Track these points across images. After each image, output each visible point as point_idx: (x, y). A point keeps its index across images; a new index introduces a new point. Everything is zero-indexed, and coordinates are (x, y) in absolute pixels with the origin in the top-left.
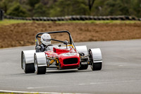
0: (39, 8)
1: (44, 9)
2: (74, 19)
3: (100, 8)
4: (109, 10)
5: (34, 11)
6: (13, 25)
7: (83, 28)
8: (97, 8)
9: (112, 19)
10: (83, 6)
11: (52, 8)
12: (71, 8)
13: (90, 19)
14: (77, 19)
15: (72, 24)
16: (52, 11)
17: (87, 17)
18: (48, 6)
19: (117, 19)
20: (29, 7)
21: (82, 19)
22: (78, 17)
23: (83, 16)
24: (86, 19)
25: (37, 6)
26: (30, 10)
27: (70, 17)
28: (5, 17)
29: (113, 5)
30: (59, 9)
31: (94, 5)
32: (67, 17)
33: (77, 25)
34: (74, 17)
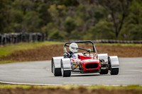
0: (74, 34)
1: (79, 35)
2: (103, 42)
3: (125, 35)
4: (133, 37)
5: (70, 37)
6: (53, 45)
7: (111, 49)
8: (122, 35)
9: (135, 43)
10: (111, 33)
11: (85, 34)
12: (101, 35)
13: (117, 43)
14: (106, 42)
15: (102, 46)
16: (85, 37)
17: (114, 41)
18: (82, 32)
19: (138, 43)
20: (66, 33)
21: (110, 42)
22: (107, 41)
23: (111, 41)
24: (113, 42)
25: (73, 32)
26: (67, 36)
27: (100, 41)
28: (46, 40)
29: (136, 33)
30: (91, 35)
31: (120, 33)
32: (97, 41)
33: (106, 47)
34: (104, 41)
